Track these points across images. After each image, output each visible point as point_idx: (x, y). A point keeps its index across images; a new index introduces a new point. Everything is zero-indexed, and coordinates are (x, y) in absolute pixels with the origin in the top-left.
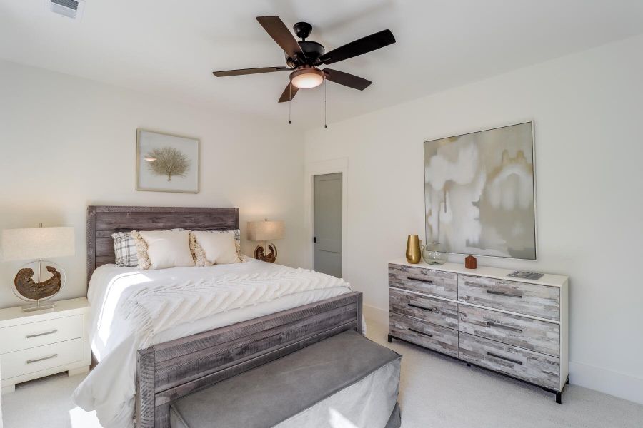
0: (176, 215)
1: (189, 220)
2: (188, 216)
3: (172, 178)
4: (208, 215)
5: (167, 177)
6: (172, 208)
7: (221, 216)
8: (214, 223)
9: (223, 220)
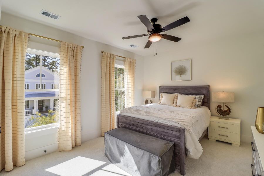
0: (182, 89)
1: (186, 91)
2: (186, 89)
3: (182, 76)
4: (194, 89)
5: (180, 76)
6: (180, 86)
7: (200, 89)
8: (197, 92)
9: (201, 91)
